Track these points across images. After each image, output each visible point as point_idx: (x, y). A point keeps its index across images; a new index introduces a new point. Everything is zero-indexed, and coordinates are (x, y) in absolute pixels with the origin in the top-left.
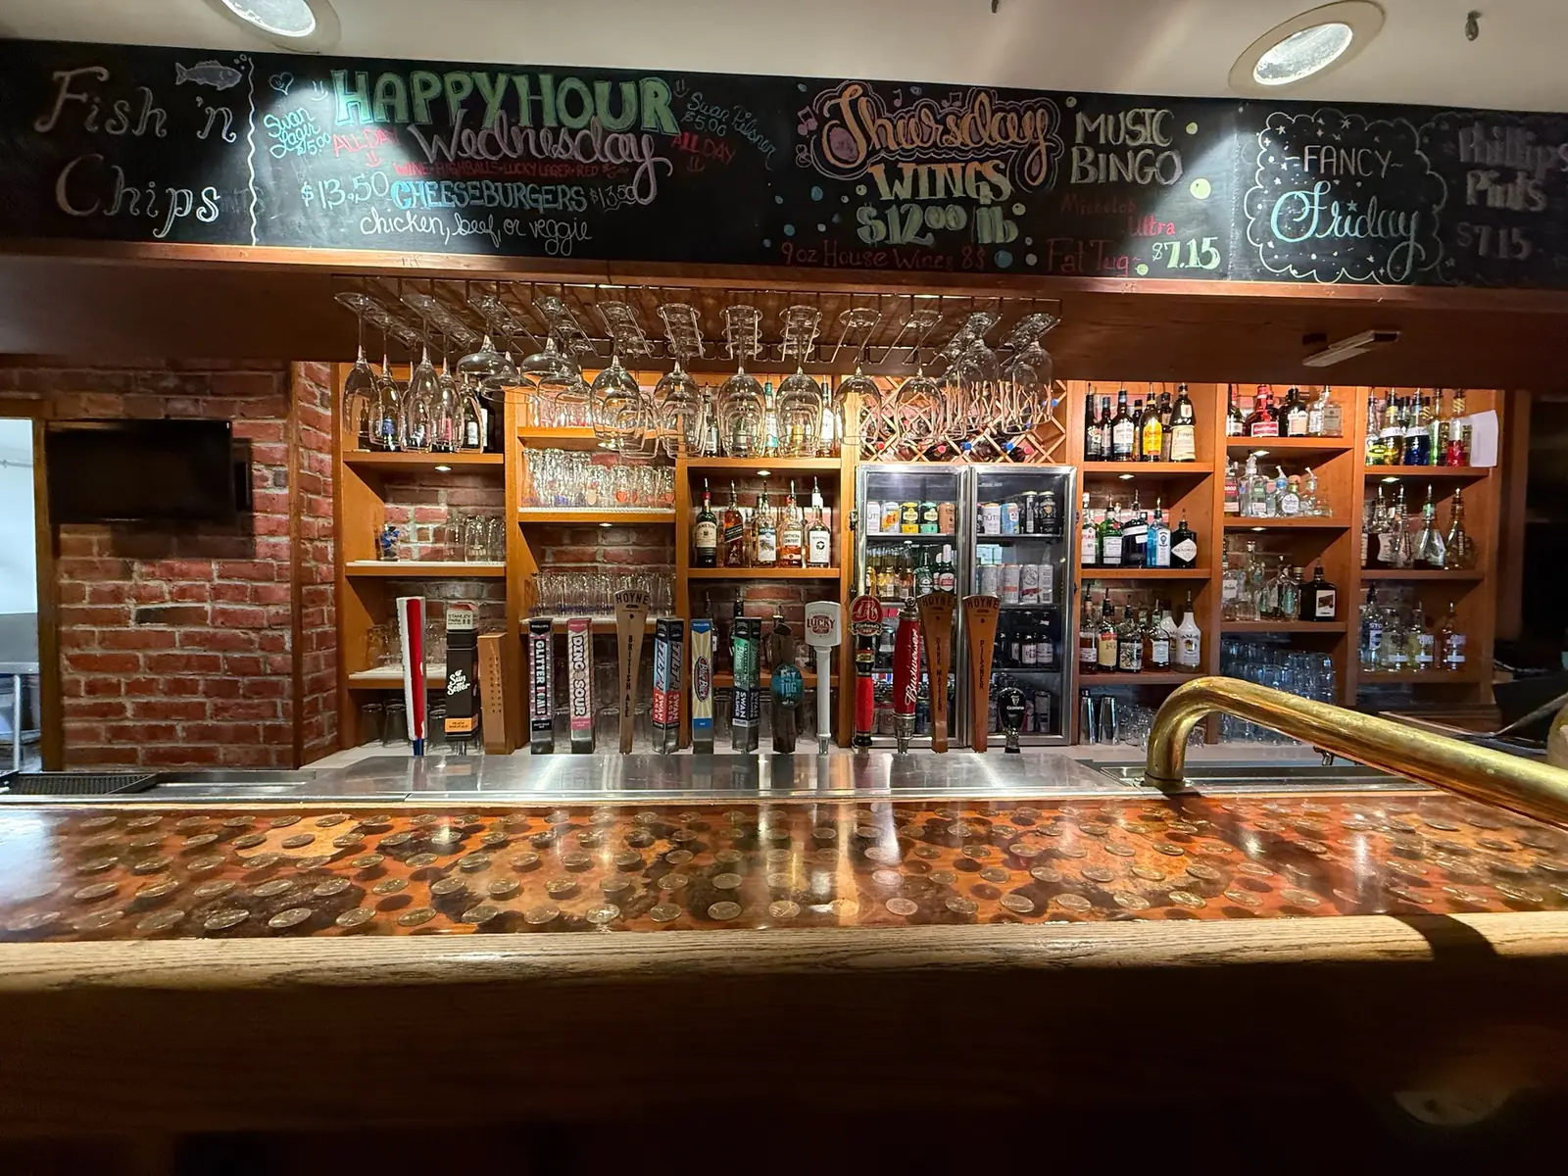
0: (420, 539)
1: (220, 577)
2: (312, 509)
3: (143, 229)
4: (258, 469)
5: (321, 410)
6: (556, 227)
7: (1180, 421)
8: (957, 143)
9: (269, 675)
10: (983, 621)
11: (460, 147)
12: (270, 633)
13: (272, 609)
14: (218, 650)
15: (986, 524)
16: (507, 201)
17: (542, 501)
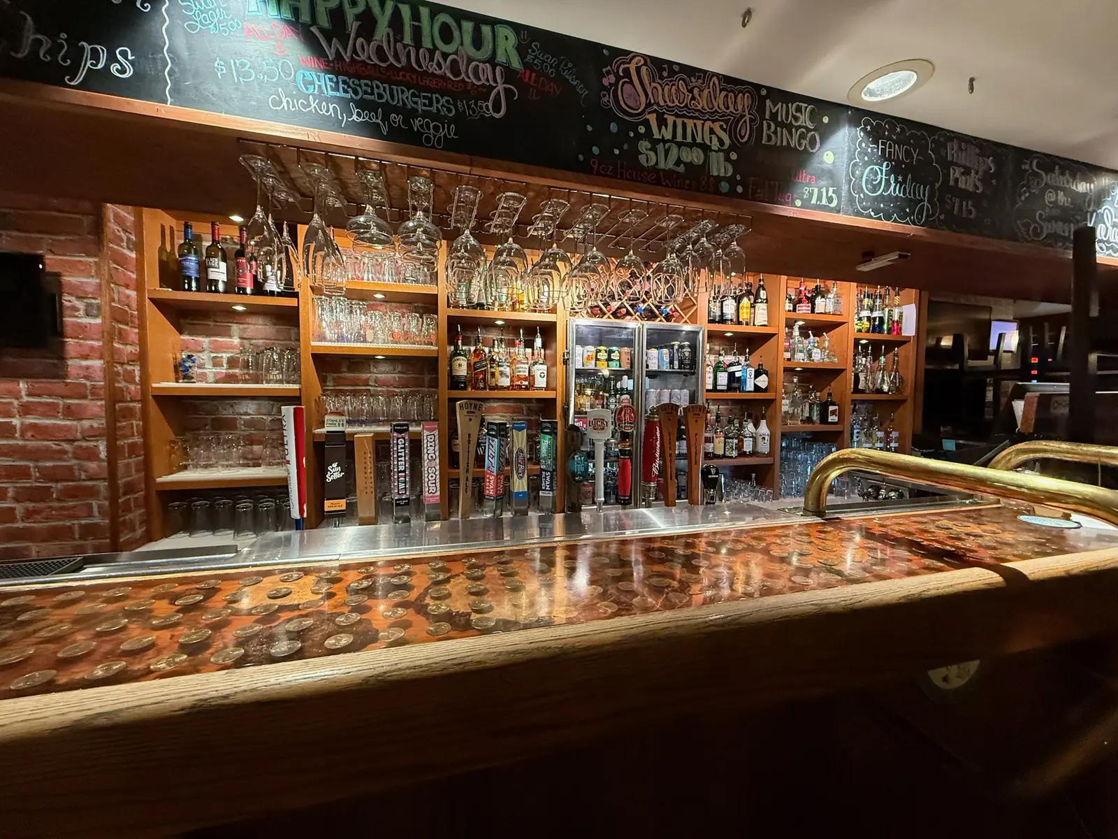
0: (215, 365)
1: (29, 395)
2: (122, 337)
3: (57, 75)
4: (68, 300)
5: (127, 252)
6: (431, 126)
7: (760, 301)
8: (700, 108)
9: (84, 480)
10: (696, 421)
11: (355, 51)
12: (84, 444)
13: (86, 423)
14: (30, 460)
15: (649, 363)
16: (393, 100)
17: (329, 338)
